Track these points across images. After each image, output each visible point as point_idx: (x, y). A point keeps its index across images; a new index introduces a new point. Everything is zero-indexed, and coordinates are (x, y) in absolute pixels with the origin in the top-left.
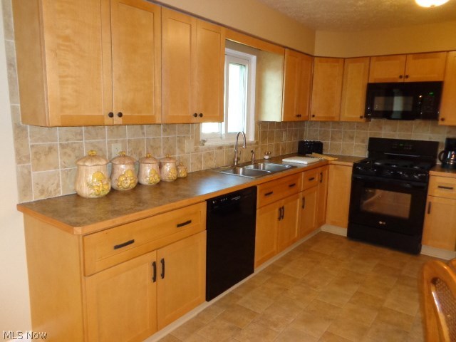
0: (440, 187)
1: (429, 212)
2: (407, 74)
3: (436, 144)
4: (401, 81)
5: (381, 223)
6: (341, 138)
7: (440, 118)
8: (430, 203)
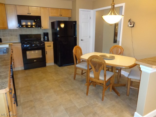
0: (48, 46)
1: (47, 54)
2: (30, 13)
3: (40, 35)
4: (28, 15)
5: (35, 61)
6: (7, 36)
7: (42, 27)
8: (46, 51)
